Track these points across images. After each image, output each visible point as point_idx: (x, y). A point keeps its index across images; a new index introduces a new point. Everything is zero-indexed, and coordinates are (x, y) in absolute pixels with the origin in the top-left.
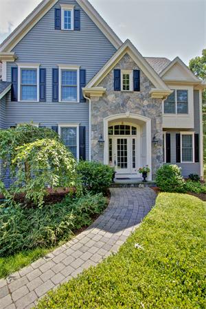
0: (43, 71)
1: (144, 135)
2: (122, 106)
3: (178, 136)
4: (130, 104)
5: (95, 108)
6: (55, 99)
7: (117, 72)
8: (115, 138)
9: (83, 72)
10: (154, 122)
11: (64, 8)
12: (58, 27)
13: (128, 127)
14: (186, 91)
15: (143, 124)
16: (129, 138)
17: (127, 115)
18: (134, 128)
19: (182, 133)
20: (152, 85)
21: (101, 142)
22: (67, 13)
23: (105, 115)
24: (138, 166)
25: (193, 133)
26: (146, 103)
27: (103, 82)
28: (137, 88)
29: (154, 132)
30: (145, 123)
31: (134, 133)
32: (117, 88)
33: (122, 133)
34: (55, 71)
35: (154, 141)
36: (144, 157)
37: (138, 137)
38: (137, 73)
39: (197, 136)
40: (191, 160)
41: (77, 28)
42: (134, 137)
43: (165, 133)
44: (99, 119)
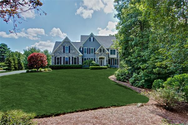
0: (88, 49)
2: (101, 55)
5: (97, 55)
6: (90, 53)
7: (100, 49)
8: (100, 60)
9: (94, 49)
11: (91, 38)
12: (90, 41)
13: (102, 58)
14: (115, 50)
16: (103, 60)
18: (104, 58)
19: (115, 59)
20: (106, 51)
21: (98, 61)
23: (98, 56)
25: (117, 59)
26: (105, 54)
27: (98, 51)
29: (106, 59)
32: (100, 52)
35: (106, 61)
38: (104, 49)
40: (117, 65)
41: (93, 41)
43: (111, 59)
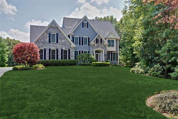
0: (80, 38)
1: (102, 53)
2: (98, 47)
3: (112, 53)
4: (100, 46)
5: (92, 47)
7: (97, 39)
9: (89, 38)
10: (105, 51)
11: (84, 22)
12: (83, 27)
13: (98, 51)
14: (114, 40)
15: (102, 51)
17: (99, 49)
18: (100, 51)
19: (113, 52)
20: (104, 42)
22: (85, 23)
23: (94, 49)
24: (101, 60)
25: (116, 52)
26: (103, 46)
27: (94, 42)
28: (101, 43)
29: (105, 53)
30: (103, 51)
31: (100, 53)
32: (97, 43)
33: (97, 53)
34: (83, 38)
35: (105, 55)
36: (102, 59)
37: (101, 54)
38: (101, 39)
39: (117, 53)
40: (115, 60)
41: (87, 27)
42: (100, 54)
43: (108, 52)
44: (93, 50)
